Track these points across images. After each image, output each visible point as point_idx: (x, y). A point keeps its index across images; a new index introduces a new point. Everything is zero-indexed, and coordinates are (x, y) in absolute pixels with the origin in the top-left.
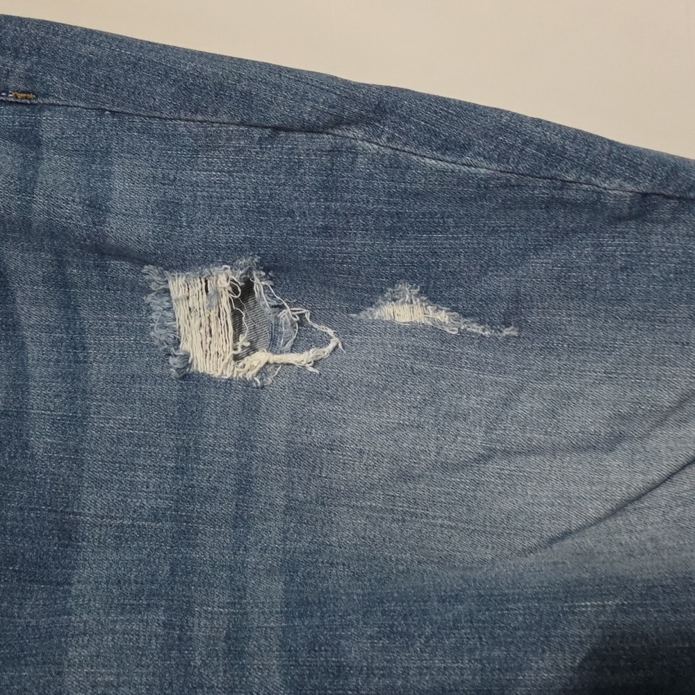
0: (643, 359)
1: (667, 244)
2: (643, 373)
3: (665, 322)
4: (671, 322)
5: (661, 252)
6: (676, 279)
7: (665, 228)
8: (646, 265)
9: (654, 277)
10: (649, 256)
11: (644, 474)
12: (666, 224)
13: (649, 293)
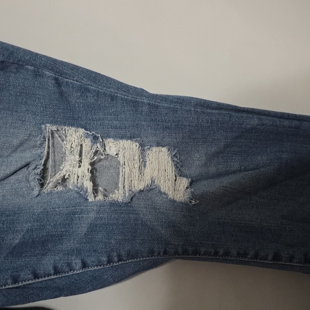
0: (8, 126)
1: (16, 81)
2: (8, 131)
3: (17, 112)
4: (19, 112)
5: (14, 84)
6: (20, 95)
7: (15, 75)
8: (8, 89)
9: (11, 94)
10: (9, 86)
11: (5, 171)
12: (15, 73)
13: (10, 100)
